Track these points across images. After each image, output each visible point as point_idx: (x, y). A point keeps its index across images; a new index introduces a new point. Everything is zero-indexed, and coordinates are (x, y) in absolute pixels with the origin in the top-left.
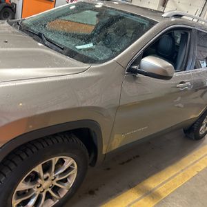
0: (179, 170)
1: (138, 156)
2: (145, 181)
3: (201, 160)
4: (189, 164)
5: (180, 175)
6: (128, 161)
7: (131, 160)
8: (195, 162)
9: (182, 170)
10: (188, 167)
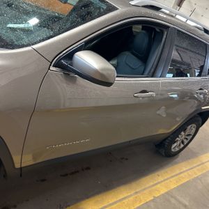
0: (133, 192)
1: (88, 168)
2: (83, 202)
3: (163, 183)
4: (148, 186)
5: (131, 198)
6: (73, 173)
7: (78, 172)
8: (156, 184)
9: (136, 193)
10: (145, 189)
